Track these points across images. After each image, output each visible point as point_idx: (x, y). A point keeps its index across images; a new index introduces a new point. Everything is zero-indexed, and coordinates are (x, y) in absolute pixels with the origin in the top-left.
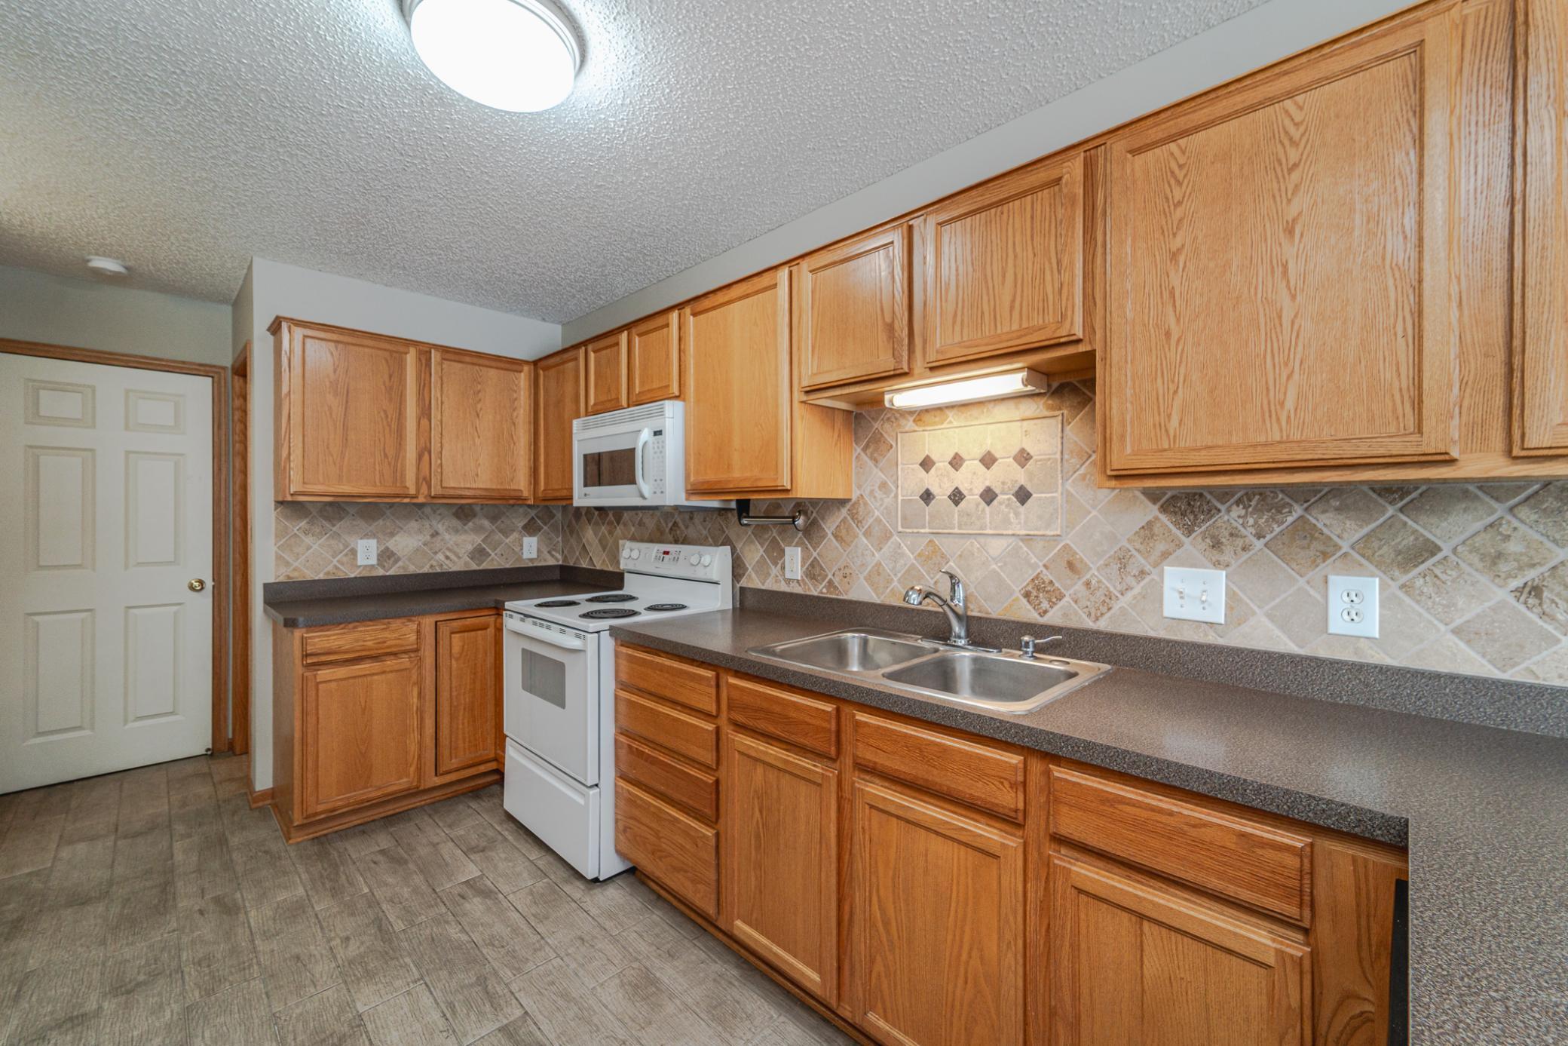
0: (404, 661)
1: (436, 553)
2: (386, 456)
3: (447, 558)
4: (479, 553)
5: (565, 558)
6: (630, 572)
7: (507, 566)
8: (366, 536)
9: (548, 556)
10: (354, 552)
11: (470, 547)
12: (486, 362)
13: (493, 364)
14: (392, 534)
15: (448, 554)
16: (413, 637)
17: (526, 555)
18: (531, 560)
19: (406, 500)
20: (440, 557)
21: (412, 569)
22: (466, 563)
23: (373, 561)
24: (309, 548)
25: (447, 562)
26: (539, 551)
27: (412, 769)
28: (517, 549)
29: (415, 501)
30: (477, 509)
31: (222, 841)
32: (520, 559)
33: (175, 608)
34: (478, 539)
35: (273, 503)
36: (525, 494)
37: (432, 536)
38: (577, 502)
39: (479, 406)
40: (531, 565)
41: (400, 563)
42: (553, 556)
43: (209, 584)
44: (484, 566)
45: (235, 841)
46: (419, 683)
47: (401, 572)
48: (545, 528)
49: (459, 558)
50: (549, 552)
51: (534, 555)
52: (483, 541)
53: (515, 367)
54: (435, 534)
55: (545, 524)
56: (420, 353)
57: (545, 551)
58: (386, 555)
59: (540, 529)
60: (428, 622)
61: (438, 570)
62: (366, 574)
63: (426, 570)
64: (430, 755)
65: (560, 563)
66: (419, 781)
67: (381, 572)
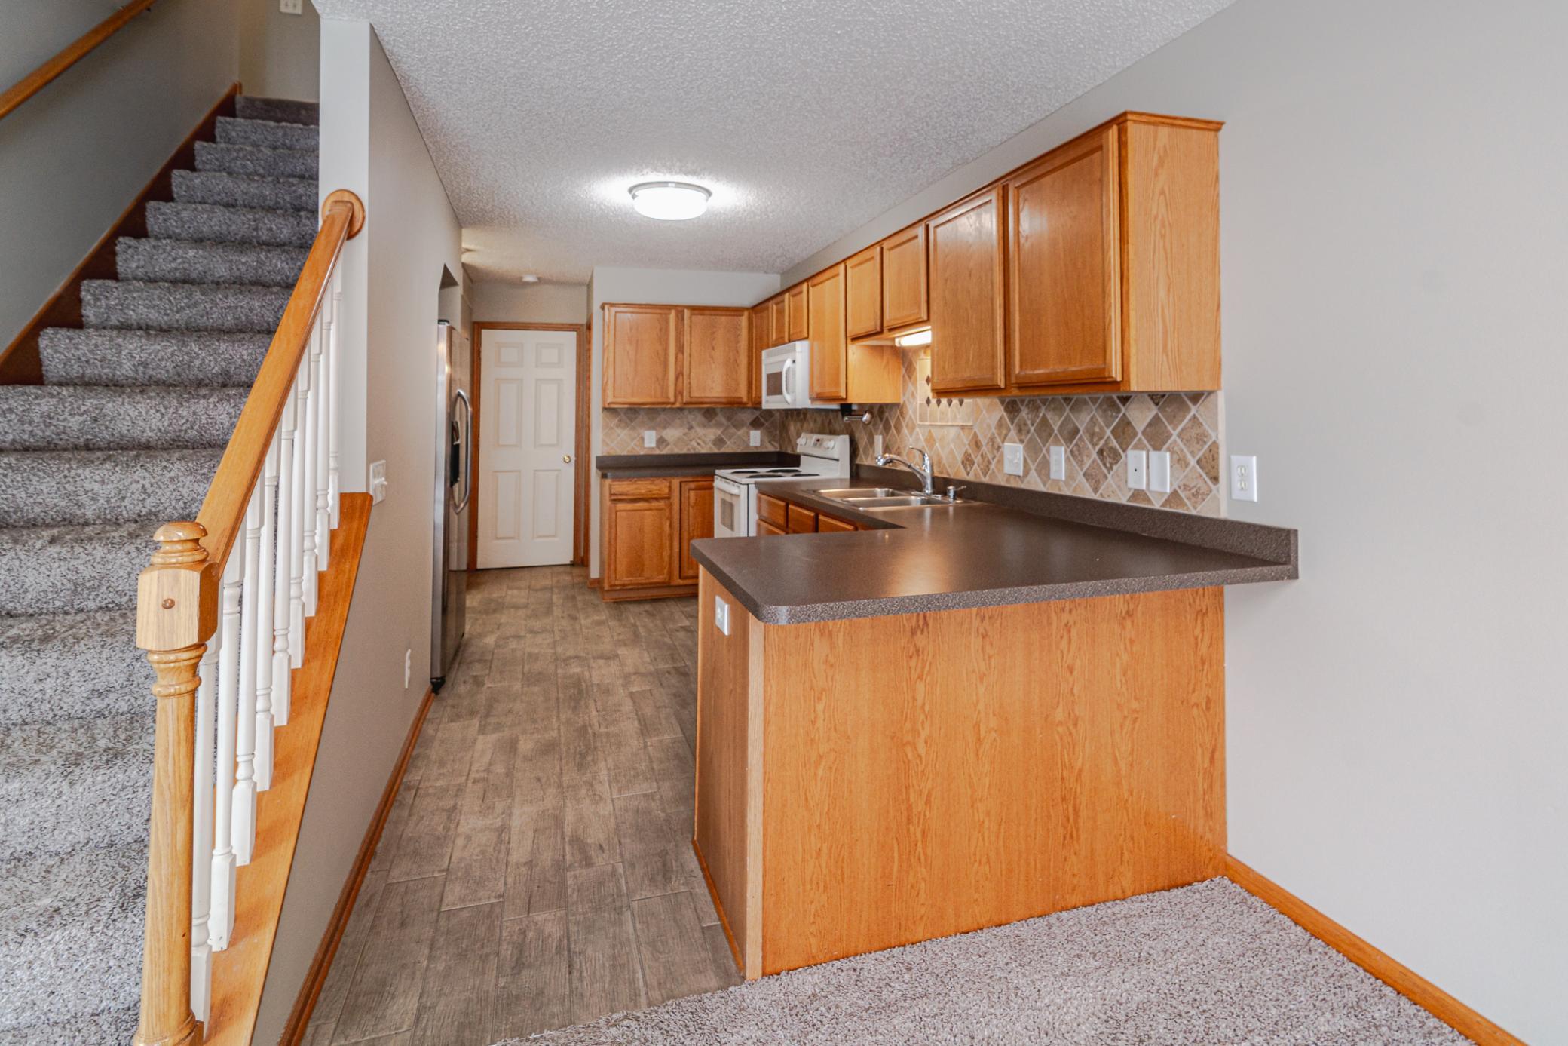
0: (662, 504)
1: (691, 441)
2: (658, 379)
3: (698, 444)
4: (719, 441)
5: (781, 448)
6: (802, 454)
7: (739, 451)
8: (650, 429)
9: (769, 445)
10: (642, 439)
11: (713, 437)
12: (720, 313)
13: (724, 313)
14: (665, 428)
15: (699, 441)
16: (667, 490)
17: (752, 444)
18: (756, 447)
19: (669, 406)
20: (694, 443)
21: (677, 451)
22: (711, 448)
23: (653, 445)
24: (619, 435)
25: (699, 447)
26: (762, 441)
27: (666, 571)
28: (746, 440)
29: (674, 406)
30: (718, 411)
31: (574, 597)
32: (748, 446)
33: (556, 473)
34: (719, 432)
35: (601, 410)
36: (745, 400)
38: (765, 406)
39: (714, 342)
40: (755, 451)
41: (669, 447)
42: (773, 445)
43: (573, 459)
44: (724, 450)
45: (579, 598)
46: (670, 518)
47: (669, 452)
48: (767, 424)
49: (706, 444)
50: (770, 442)
51: (758, 444)
52: (722, 433)
53: (738, 313)
54: (690, 428)
55: (767, 421)
56: (678, 312)
57: (766, 440)
58: (661, 441)
59: (762, 425)
60: (676, 482)
61: (692, 452)
62: (650, 453)
63: (684, 451)
64: (676, 564)
65: (778, 450)
66: (670, 579)
67: (657, 452)
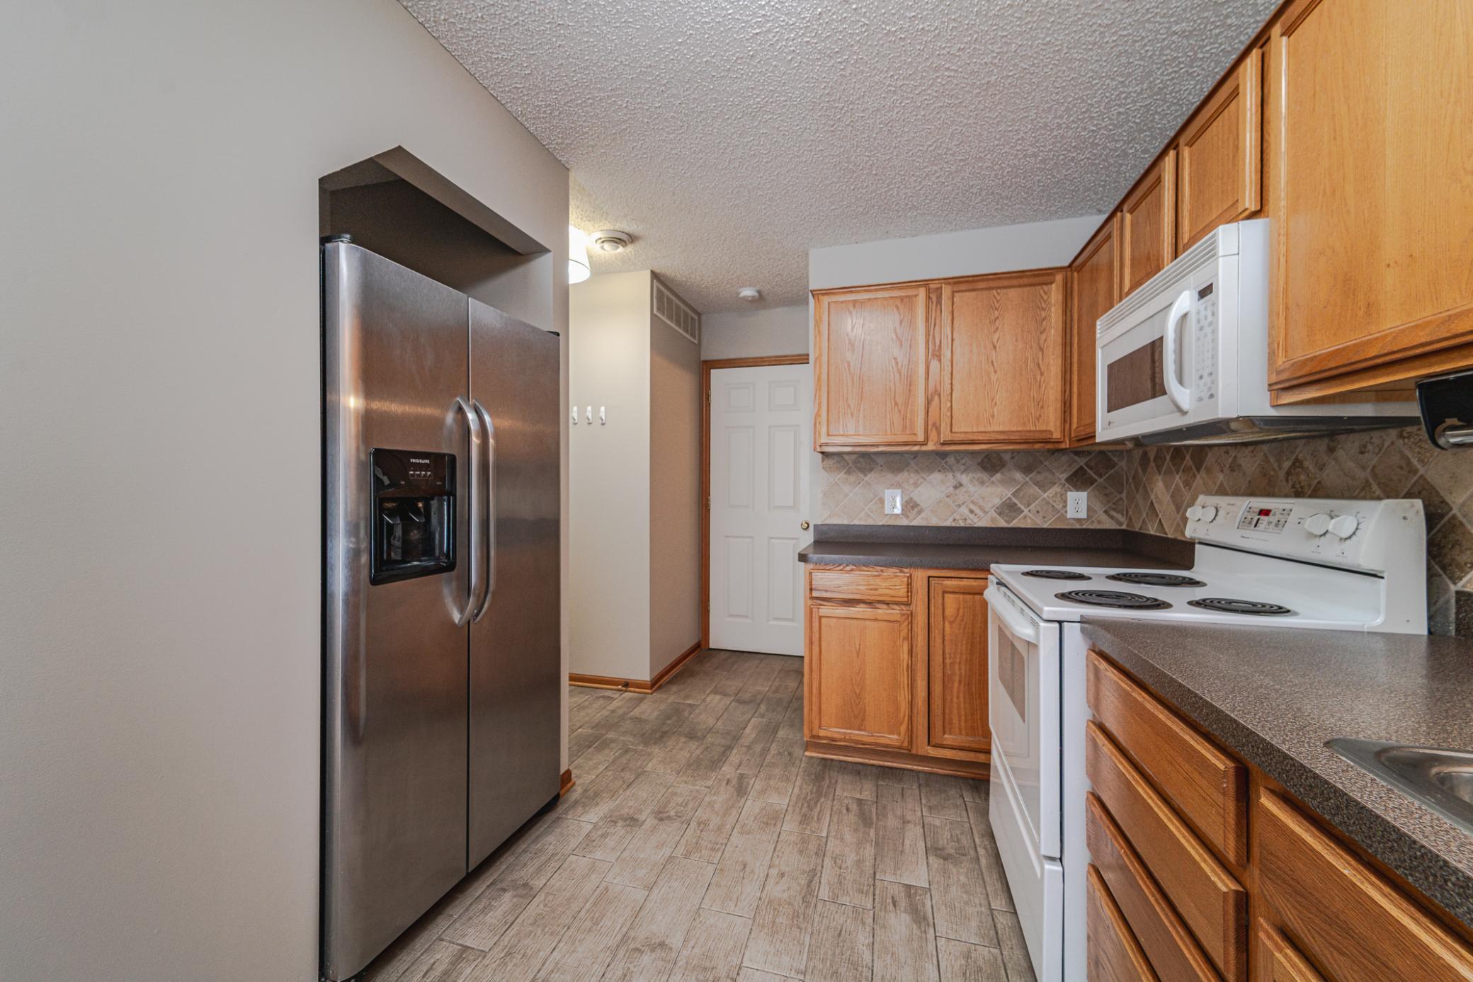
0: (895, 613)
1: (959, 506)
2: (898, 404)
3: (972, 511)
4: (1009, 508)
5: (1130, 523)
6: (1201, 543)
7: (1045, 526)
8: (892, 486)
9: (1104, 518)
10: (882, 501)
11: (997, 501)
13: (1014, 282)
14: (916, 485)
15: (972, 507)
16: (906, 589)
17: (1071, 514)
18: (1079, 520)
19: (918, 449)
20: (964, 510)
21: (935, 521)
22: (993, 520)
23: (899, 510)
24: (846, 495)
25: (972, 516)
26: (1089, 509)
28: (1059, 506)
29: (924, 448)
30: (1007, 457)
32: (1062, 518)
34: (1007, 493)
35: (820, 456)
36: (1057, 436)
37: (956, 487)
38: (1102, 435)
40: (1078, 526)
41: (923, 515)
42: (1114, 517)
44: (1016, 523)
46: (912, 638)
47: (924, 523)
48: (1100, 480)
49: (986, 513)
50: (1106, 512)
51: (1083, 515)
52: (1013, 494)
53: (1047, 279)
54: (959, 486)
55: (1101, 476)
57: (1100, 509)
58: (910, 505)
59: (1092, 482)
60: (920, 576)
61: (962, 524)
62: (895, 523)
63: (949, 523)
64: (922, 720)
65: (1124, 527)
66: (911, 742)
67: (904, 522)
